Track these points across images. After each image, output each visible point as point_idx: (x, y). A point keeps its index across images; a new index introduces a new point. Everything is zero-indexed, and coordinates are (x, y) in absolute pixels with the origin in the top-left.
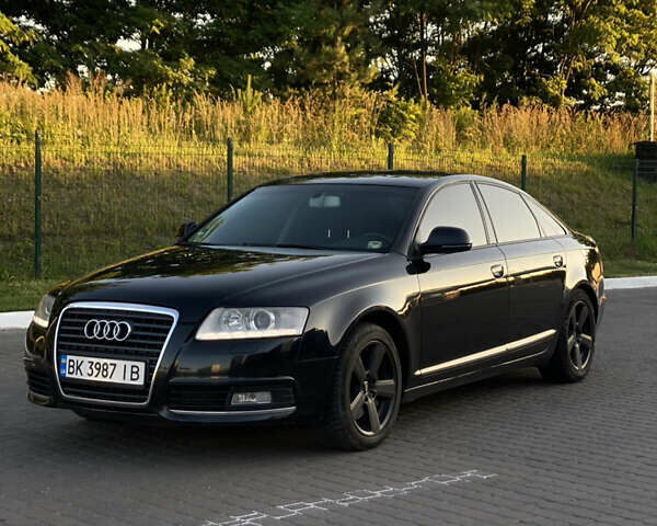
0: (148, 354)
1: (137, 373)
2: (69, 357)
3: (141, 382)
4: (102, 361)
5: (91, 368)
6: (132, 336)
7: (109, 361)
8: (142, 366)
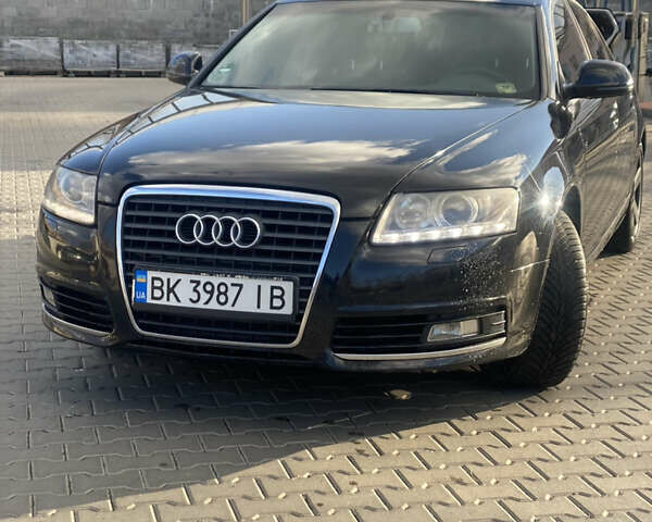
0: (296, 269)
1: (281, 297)
2: (151, 274)
3: (288, 310)
4: (216, 280)
5: (195, 290)
6: (264, 240)
7: (229, 280)
8: (288, 287)
